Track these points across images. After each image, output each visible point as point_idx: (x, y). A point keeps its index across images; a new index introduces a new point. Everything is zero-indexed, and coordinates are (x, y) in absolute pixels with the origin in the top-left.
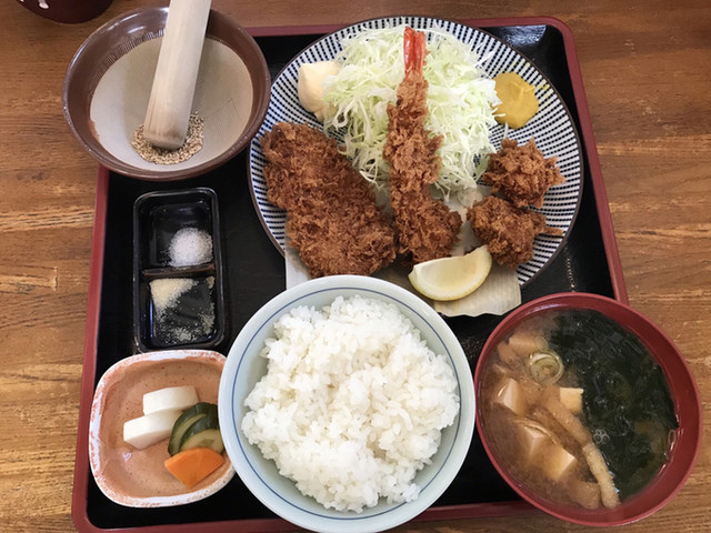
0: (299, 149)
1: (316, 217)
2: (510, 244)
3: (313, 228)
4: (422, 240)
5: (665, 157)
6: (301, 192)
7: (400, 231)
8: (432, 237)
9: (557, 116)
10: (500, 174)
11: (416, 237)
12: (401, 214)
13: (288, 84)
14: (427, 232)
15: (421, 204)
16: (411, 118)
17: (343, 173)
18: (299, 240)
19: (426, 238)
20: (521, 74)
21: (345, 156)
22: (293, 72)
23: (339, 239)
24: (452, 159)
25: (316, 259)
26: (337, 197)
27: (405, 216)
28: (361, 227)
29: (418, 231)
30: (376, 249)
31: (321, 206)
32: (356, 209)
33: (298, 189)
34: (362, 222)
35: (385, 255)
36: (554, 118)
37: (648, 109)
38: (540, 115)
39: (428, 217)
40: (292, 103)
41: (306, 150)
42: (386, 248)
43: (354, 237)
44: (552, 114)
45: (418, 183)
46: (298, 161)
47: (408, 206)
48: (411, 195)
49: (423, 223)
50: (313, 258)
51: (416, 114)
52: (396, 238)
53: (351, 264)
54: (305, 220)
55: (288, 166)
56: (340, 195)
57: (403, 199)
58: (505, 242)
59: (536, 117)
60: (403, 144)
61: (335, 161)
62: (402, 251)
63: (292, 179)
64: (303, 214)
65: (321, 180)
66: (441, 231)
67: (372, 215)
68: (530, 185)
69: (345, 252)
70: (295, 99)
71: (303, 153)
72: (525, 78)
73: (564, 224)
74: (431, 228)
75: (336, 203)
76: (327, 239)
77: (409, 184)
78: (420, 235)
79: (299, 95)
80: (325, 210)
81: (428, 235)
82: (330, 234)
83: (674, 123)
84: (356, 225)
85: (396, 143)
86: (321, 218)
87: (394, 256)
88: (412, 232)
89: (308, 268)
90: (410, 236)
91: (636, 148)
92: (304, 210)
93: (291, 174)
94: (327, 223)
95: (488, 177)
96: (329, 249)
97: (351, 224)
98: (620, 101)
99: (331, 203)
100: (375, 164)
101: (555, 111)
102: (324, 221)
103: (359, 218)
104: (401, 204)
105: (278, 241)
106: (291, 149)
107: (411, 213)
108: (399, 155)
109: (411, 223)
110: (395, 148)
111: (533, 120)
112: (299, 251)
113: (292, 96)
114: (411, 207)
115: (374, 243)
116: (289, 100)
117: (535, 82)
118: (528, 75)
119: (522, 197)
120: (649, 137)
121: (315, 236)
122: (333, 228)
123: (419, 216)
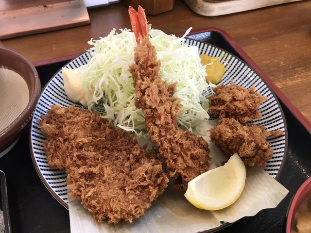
0: (70, 121)
1: (90, 166)
2: (257, 145)
3: (90, 176)
4: (185, 161)
5: (306, 83)
6: (75, 150)
7: (166, 159)
8: (193, 157)
9: (240, 69)
10: (222, 105)
11: (180, 160)
12: (162, 144)
13: (57, 87)
14: (187, 155)
15: (175, 133)
16: (150, 69)
17: (108, 131)
18: (79, 190)
19: (188, 159)
20: (207, 53)
21: (106, 119)
22: (60, 79)
23: (115, 179)
24: (186, 99)
25: (98, 203)
26: (107, 149)
27: (166, 145)
28: (131, 165)
29: (180, 155)
30: (150, 178)
31: (94, 157)
32: (124, 152)
33: (72, 149)
34: (132, 160)
35: (159, 181)
36: (238, 71)
37: (282, 63)
38: (228, 72)
39: (184, 142)
40: (62, 99)
41: (75, 120)
42: (158, 176)
43: (128, 174)
44: (235, 69)
45: (169, 116)
46: (69, 129)
47: (165, 136)
48: (166, 127)
49: (182, 148)
50: (94, 202)
51: (152, 66)
52: (164, 166)
53: (131, 197)
54: (81, 170)
55: (61, 134)
56: (108, 146)
57: (160, 132)
58: (253, 144)
59: (226, 74)
60: (149, 87)
61: (99, 124)
62: (173, 174)
63: (67, 143)
64: (79, 166)
65: (91, 138)
66: (197, 151)
67: (138, 152)
68: (246, 106)
69: (123, 188)
70: (64, 96)
71: (73, 123)
72: (211, 55)
73: (281, 127)
74: (190, 150)
75: (107, 152)
76: (104, 182)
77: (163, 117)
78: (183, 158)
79: (67, 93)
80: (98, 160)
81: (189, 157)
82: (106, 176)
83: (300, 67)
84: (127, 164)
85: (143, 87)
86: (95, 166)
87: (167, 180)
88: (175, 156)
89: (91, 214)
90: (175, 160)
91: (288, 83)
92: (79, 162)
93: (65, 140)
94: (101, 169)
95: (214, 110)
96: (108, 190)
97: (123, 165)
98: (265, 62)
99: (102, 154)
100: (131, 118)
101: (237, 67)
102: (98, 168)
103: (128, 159)
104: (160, 136)
105: (61, 197)
106: (63, 122)
107: (170, 141)
108: (149, 96)
109: (172, 150)
110: (143, 92)
111: (225, 76)
112: (81, 200)
113: (62, 95)
114: (169, 137)
115: (146, 173)
116: (60, 98)
117: (218, 55)
118: (211, 53)
119: (244, 115)
120: (291, 75)
121: (93, 182)
122: (107, 171)
123: (177, 142)
